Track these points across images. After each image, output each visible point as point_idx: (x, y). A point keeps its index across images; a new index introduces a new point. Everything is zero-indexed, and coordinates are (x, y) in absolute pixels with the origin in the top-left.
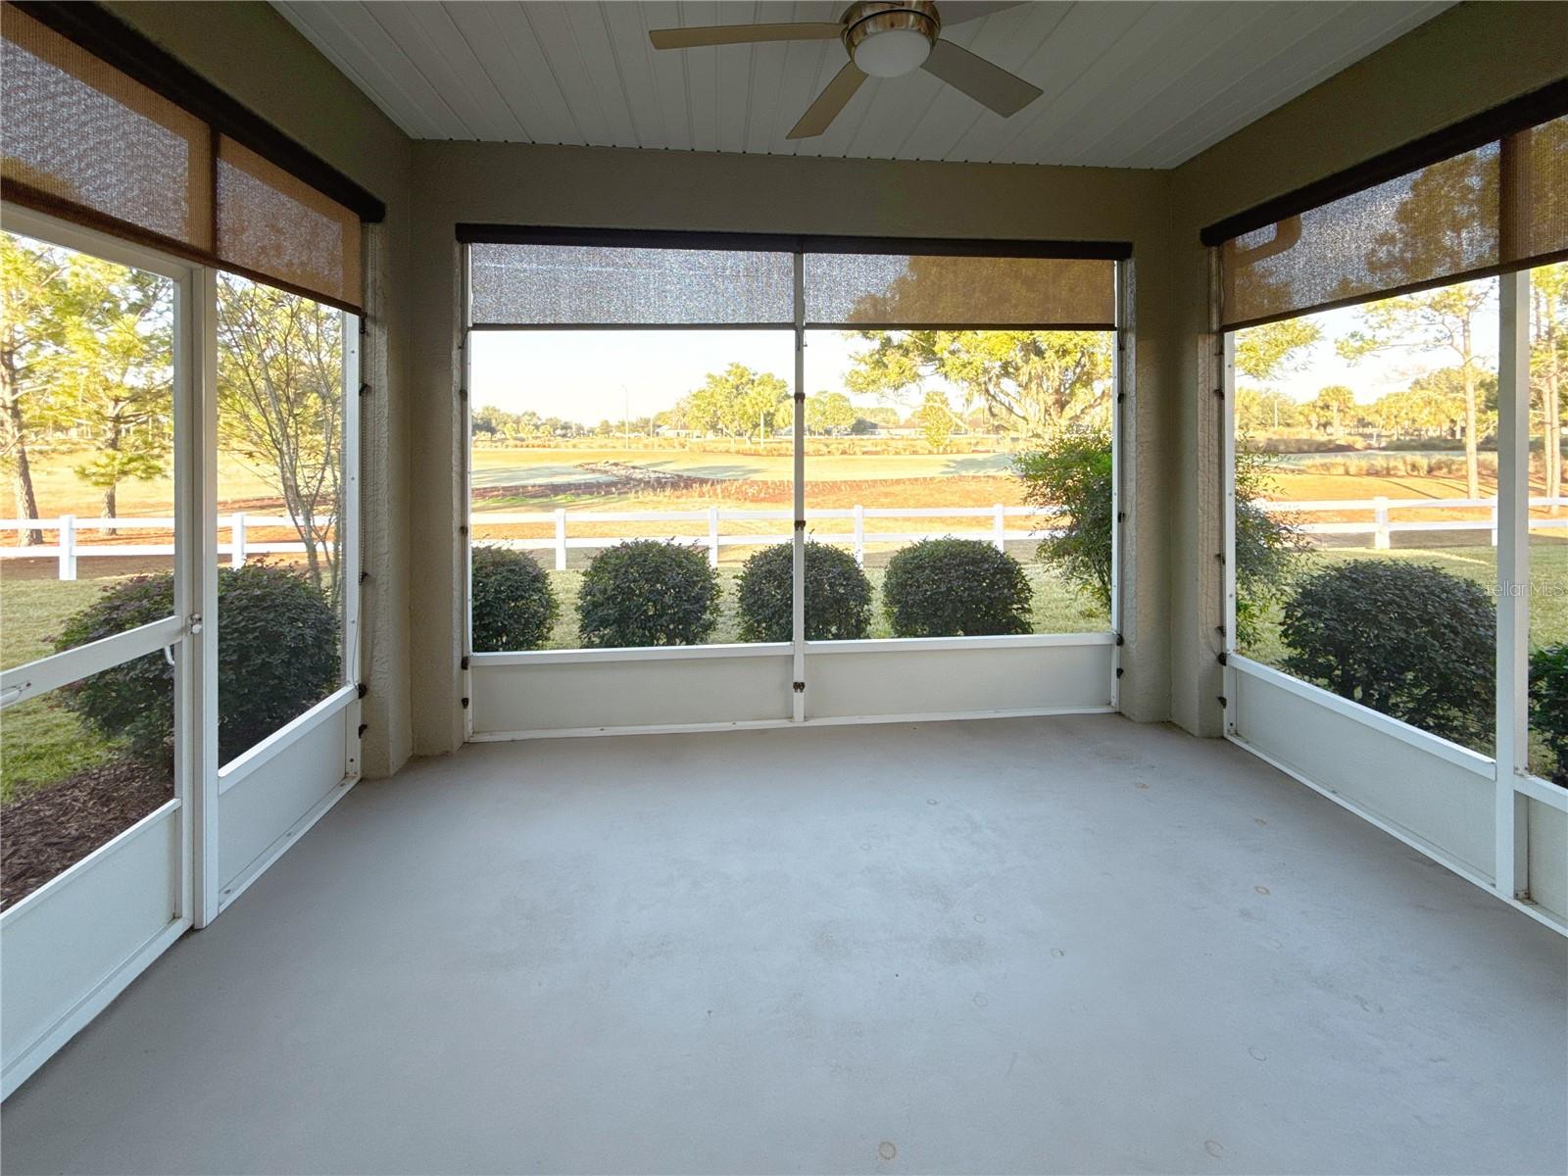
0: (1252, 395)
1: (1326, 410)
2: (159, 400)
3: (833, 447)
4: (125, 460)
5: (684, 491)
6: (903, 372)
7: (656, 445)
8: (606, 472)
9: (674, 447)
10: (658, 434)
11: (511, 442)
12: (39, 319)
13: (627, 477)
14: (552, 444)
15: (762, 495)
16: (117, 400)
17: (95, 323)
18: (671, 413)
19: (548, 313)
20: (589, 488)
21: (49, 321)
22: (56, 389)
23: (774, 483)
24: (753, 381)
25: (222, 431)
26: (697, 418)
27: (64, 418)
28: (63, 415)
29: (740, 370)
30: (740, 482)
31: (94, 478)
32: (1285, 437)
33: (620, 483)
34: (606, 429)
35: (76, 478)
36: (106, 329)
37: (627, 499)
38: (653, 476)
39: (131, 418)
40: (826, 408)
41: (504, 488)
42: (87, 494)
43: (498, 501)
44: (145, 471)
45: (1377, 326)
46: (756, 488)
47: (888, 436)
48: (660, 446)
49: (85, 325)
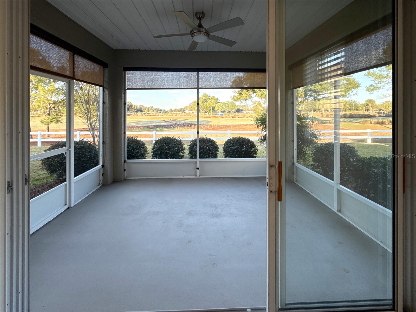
0: (346, 102)
1: (367, 106)
2: (60, 104)
3: (230, 116)
4: (52, 118)
5: (190, 127)
6: (247, 96)
7: (184, 115)
8: (170, 122)
9: (188, 116)
10: (185, 112)
11: (147, 114)
12: (32, 84)
13: (175, 123)
14: (157, 115)
15: (210, 128)
16: (50, 104)
17: (45, 85)
18: (188, 107)
19: (143, 86)
20: (166, 126)
21: (34, 84)
22: (36, 101)
23: (214, 125)
24: (209, 98)
25: (75, 111)
26: (195, 108)
27: (38, 108)
28: (37, 107)
29: (206, 95)
30: (205, 125)
31: (44, 123)
32: (356, 113)
33: (173, 125)
34: (171, 111)
35: (40, 123)
36: (47, 86)
37: (175, 129)
38: (182, 123)
39: (53, 108)
40: (229, 105)
41: (144, 126)
42: (42, 127)
43: (142, 129)
44: (56, 121)
45: (378, 83)
46: (209, 126)
47: (246, 113)
48: (185, 115)
49: (43, 85)
